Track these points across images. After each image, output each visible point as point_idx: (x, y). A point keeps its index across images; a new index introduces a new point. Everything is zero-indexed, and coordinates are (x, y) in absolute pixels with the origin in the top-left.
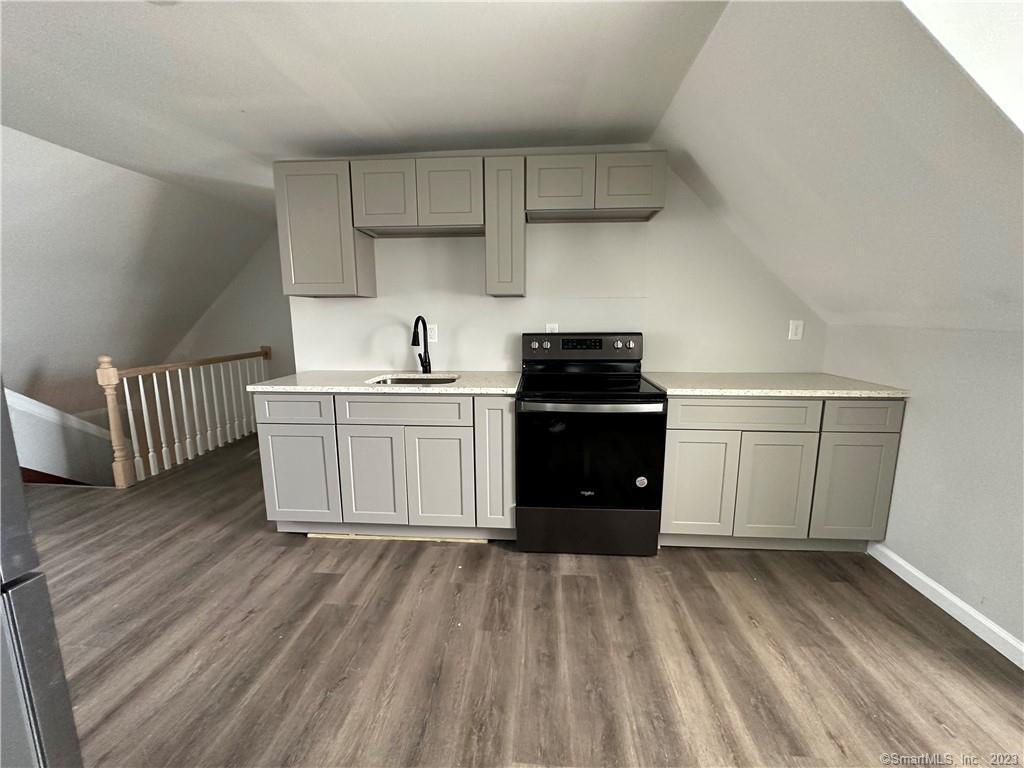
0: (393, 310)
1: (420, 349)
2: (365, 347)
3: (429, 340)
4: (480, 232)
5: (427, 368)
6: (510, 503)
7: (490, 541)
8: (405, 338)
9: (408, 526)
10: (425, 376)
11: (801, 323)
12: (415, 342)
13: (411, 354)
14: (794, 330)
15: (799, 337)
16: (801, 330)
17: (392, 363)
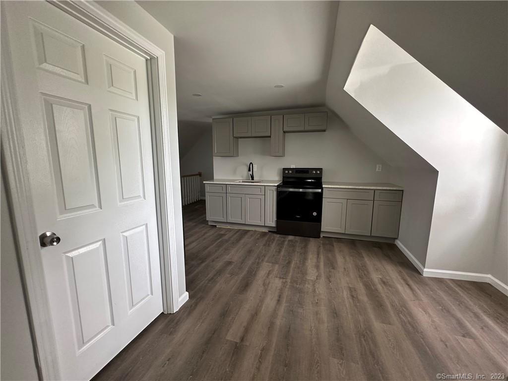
0: (244, 160)
1: (251, 173)
2: (234, 172)
3: (254, 170)
4: (270, 137)
5: (253, 179)
6: (275, 219)
7: (269, 231)
8: (246, 169)
9: (245, 224)
10: (252, 181)
11: (381, 166)
12: (249, 170)
13: (248, 174)
14: (378, 168)
15: (380, 171)
16: (381, 168)
17: (242, 177)
